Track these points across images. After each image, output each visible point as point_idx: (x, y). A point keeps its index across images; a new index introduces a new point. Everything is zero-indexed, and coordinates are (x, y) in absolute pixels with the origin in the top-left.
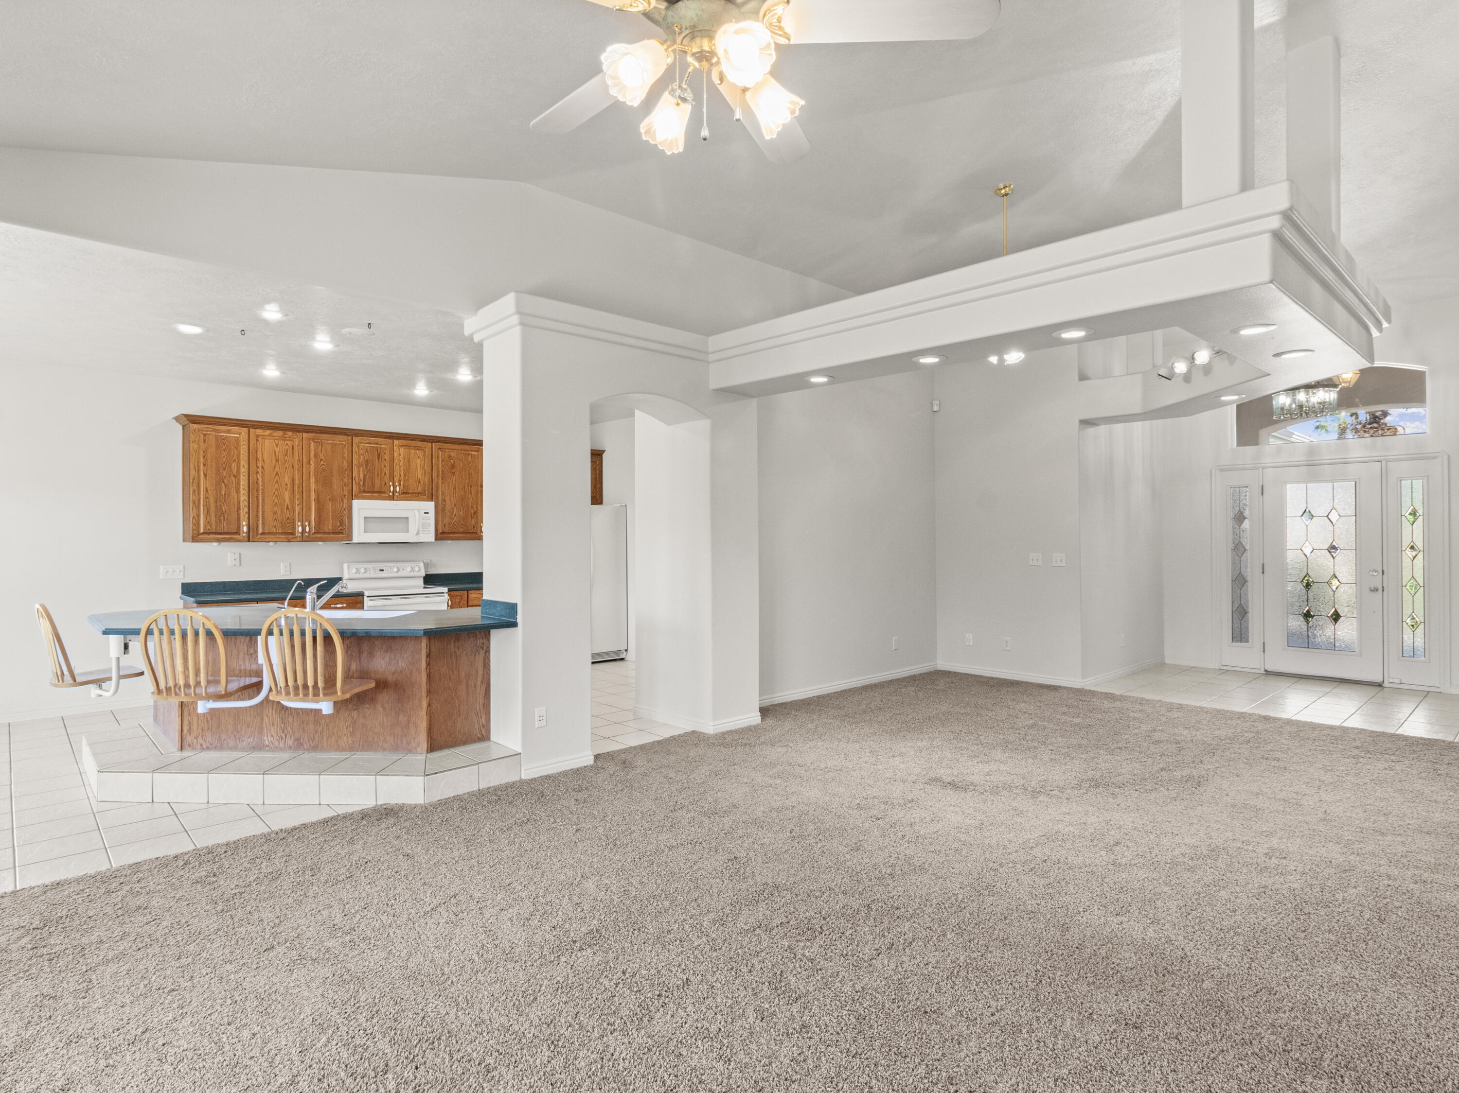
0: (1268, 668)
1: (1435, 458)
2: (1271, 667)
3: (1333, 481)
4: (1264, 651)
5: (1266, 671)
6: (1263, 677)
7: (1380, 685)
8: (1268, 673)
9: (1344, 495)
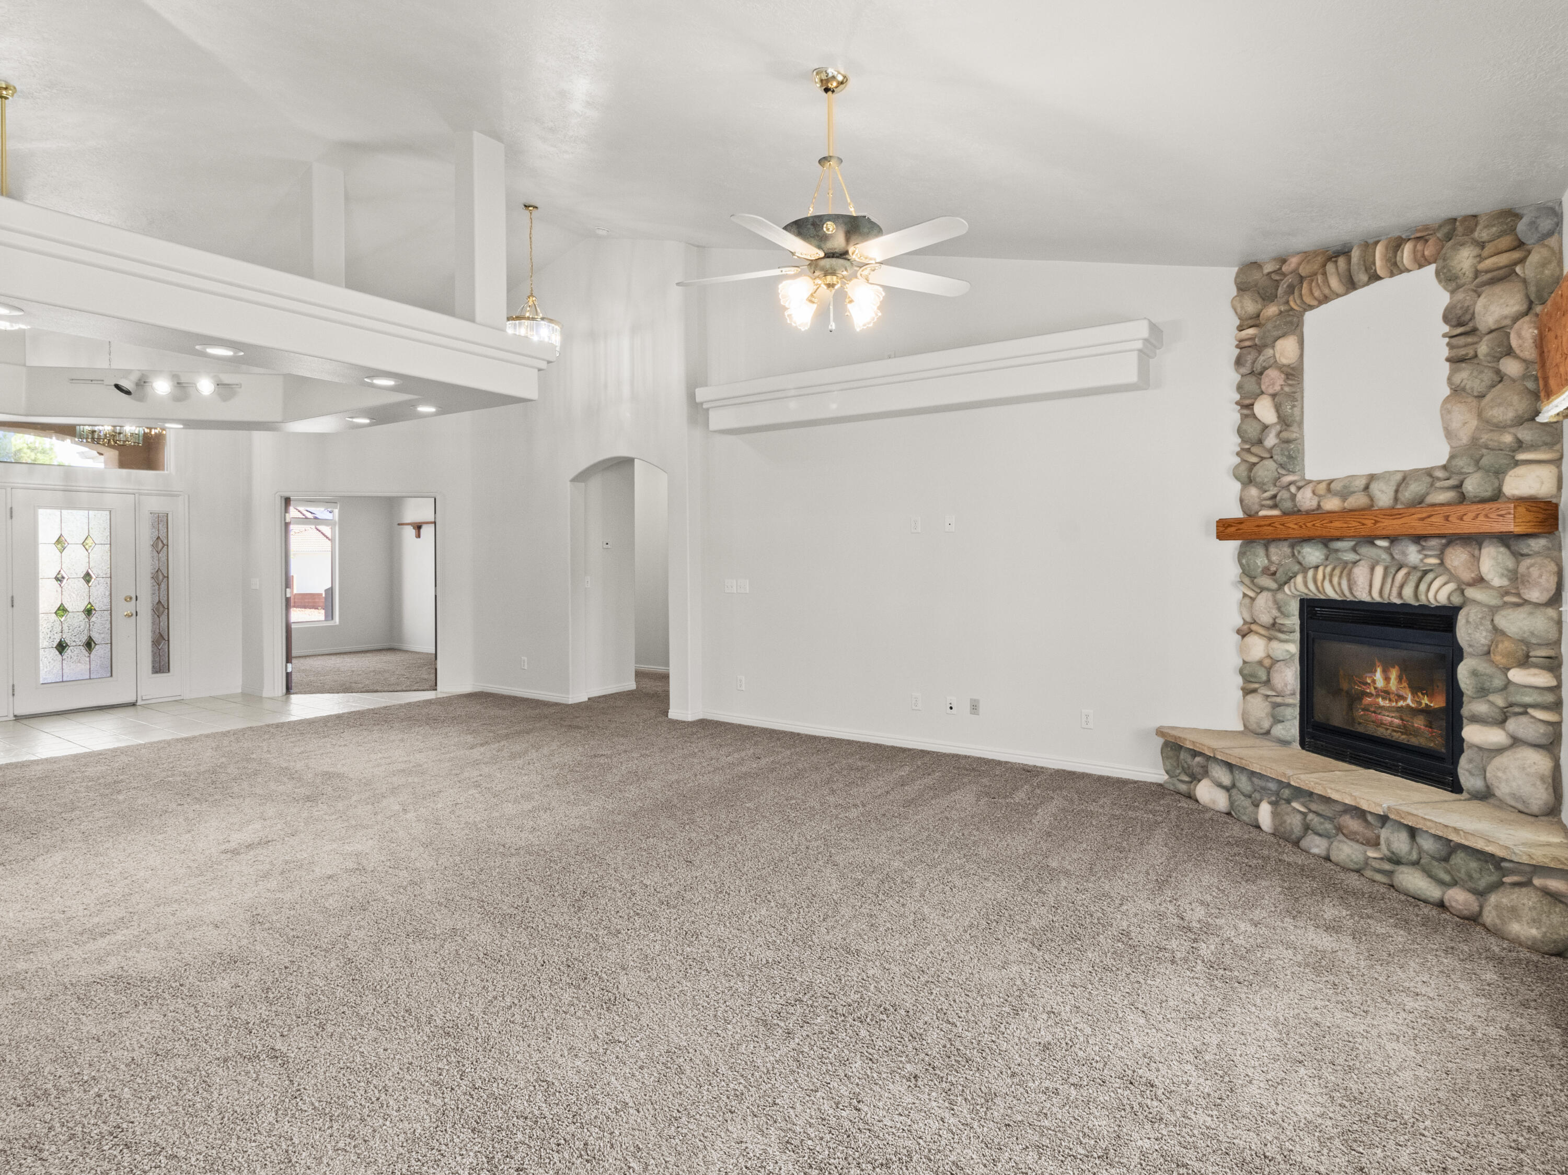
0: (18, 713)
1: (177, 496)
2: (20, 711)
3: (89, 509)
4: (13, 695)
5: (15, 716)
6: (11, 723)
7: (134, 705)
8: (18, 718)
9: (99, 519)
